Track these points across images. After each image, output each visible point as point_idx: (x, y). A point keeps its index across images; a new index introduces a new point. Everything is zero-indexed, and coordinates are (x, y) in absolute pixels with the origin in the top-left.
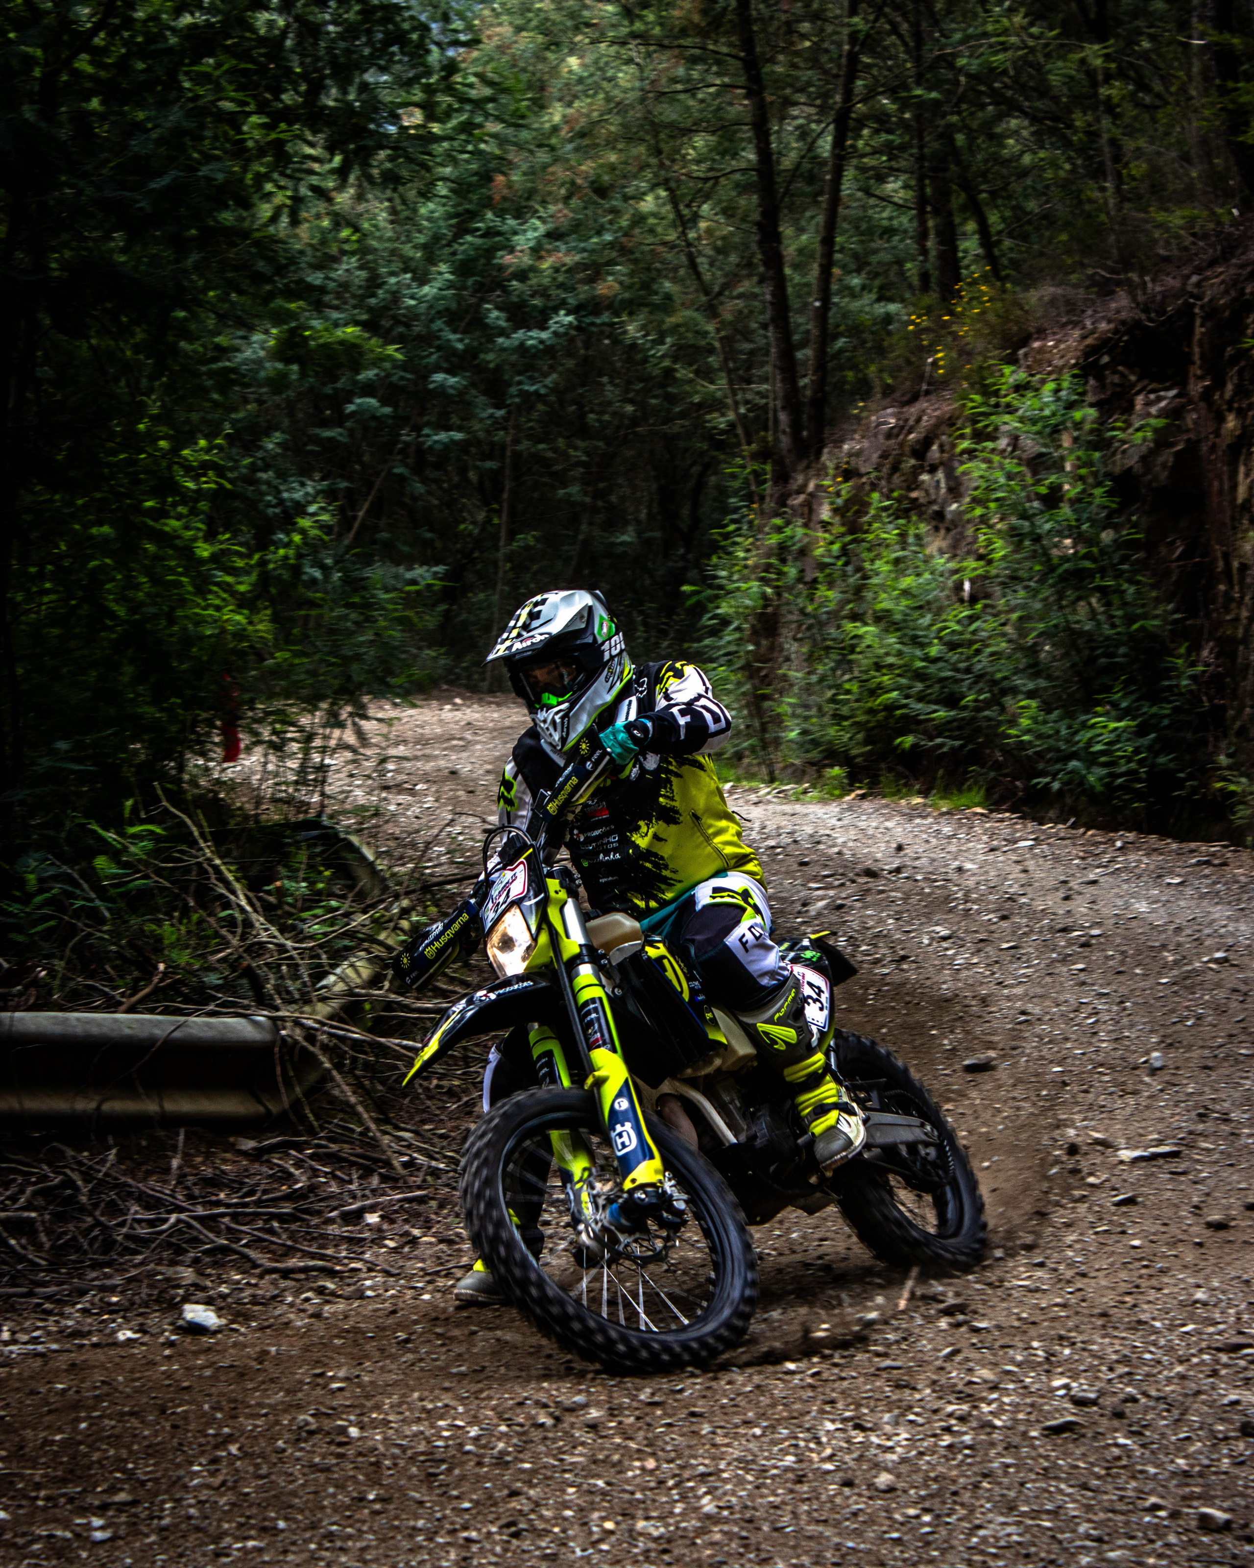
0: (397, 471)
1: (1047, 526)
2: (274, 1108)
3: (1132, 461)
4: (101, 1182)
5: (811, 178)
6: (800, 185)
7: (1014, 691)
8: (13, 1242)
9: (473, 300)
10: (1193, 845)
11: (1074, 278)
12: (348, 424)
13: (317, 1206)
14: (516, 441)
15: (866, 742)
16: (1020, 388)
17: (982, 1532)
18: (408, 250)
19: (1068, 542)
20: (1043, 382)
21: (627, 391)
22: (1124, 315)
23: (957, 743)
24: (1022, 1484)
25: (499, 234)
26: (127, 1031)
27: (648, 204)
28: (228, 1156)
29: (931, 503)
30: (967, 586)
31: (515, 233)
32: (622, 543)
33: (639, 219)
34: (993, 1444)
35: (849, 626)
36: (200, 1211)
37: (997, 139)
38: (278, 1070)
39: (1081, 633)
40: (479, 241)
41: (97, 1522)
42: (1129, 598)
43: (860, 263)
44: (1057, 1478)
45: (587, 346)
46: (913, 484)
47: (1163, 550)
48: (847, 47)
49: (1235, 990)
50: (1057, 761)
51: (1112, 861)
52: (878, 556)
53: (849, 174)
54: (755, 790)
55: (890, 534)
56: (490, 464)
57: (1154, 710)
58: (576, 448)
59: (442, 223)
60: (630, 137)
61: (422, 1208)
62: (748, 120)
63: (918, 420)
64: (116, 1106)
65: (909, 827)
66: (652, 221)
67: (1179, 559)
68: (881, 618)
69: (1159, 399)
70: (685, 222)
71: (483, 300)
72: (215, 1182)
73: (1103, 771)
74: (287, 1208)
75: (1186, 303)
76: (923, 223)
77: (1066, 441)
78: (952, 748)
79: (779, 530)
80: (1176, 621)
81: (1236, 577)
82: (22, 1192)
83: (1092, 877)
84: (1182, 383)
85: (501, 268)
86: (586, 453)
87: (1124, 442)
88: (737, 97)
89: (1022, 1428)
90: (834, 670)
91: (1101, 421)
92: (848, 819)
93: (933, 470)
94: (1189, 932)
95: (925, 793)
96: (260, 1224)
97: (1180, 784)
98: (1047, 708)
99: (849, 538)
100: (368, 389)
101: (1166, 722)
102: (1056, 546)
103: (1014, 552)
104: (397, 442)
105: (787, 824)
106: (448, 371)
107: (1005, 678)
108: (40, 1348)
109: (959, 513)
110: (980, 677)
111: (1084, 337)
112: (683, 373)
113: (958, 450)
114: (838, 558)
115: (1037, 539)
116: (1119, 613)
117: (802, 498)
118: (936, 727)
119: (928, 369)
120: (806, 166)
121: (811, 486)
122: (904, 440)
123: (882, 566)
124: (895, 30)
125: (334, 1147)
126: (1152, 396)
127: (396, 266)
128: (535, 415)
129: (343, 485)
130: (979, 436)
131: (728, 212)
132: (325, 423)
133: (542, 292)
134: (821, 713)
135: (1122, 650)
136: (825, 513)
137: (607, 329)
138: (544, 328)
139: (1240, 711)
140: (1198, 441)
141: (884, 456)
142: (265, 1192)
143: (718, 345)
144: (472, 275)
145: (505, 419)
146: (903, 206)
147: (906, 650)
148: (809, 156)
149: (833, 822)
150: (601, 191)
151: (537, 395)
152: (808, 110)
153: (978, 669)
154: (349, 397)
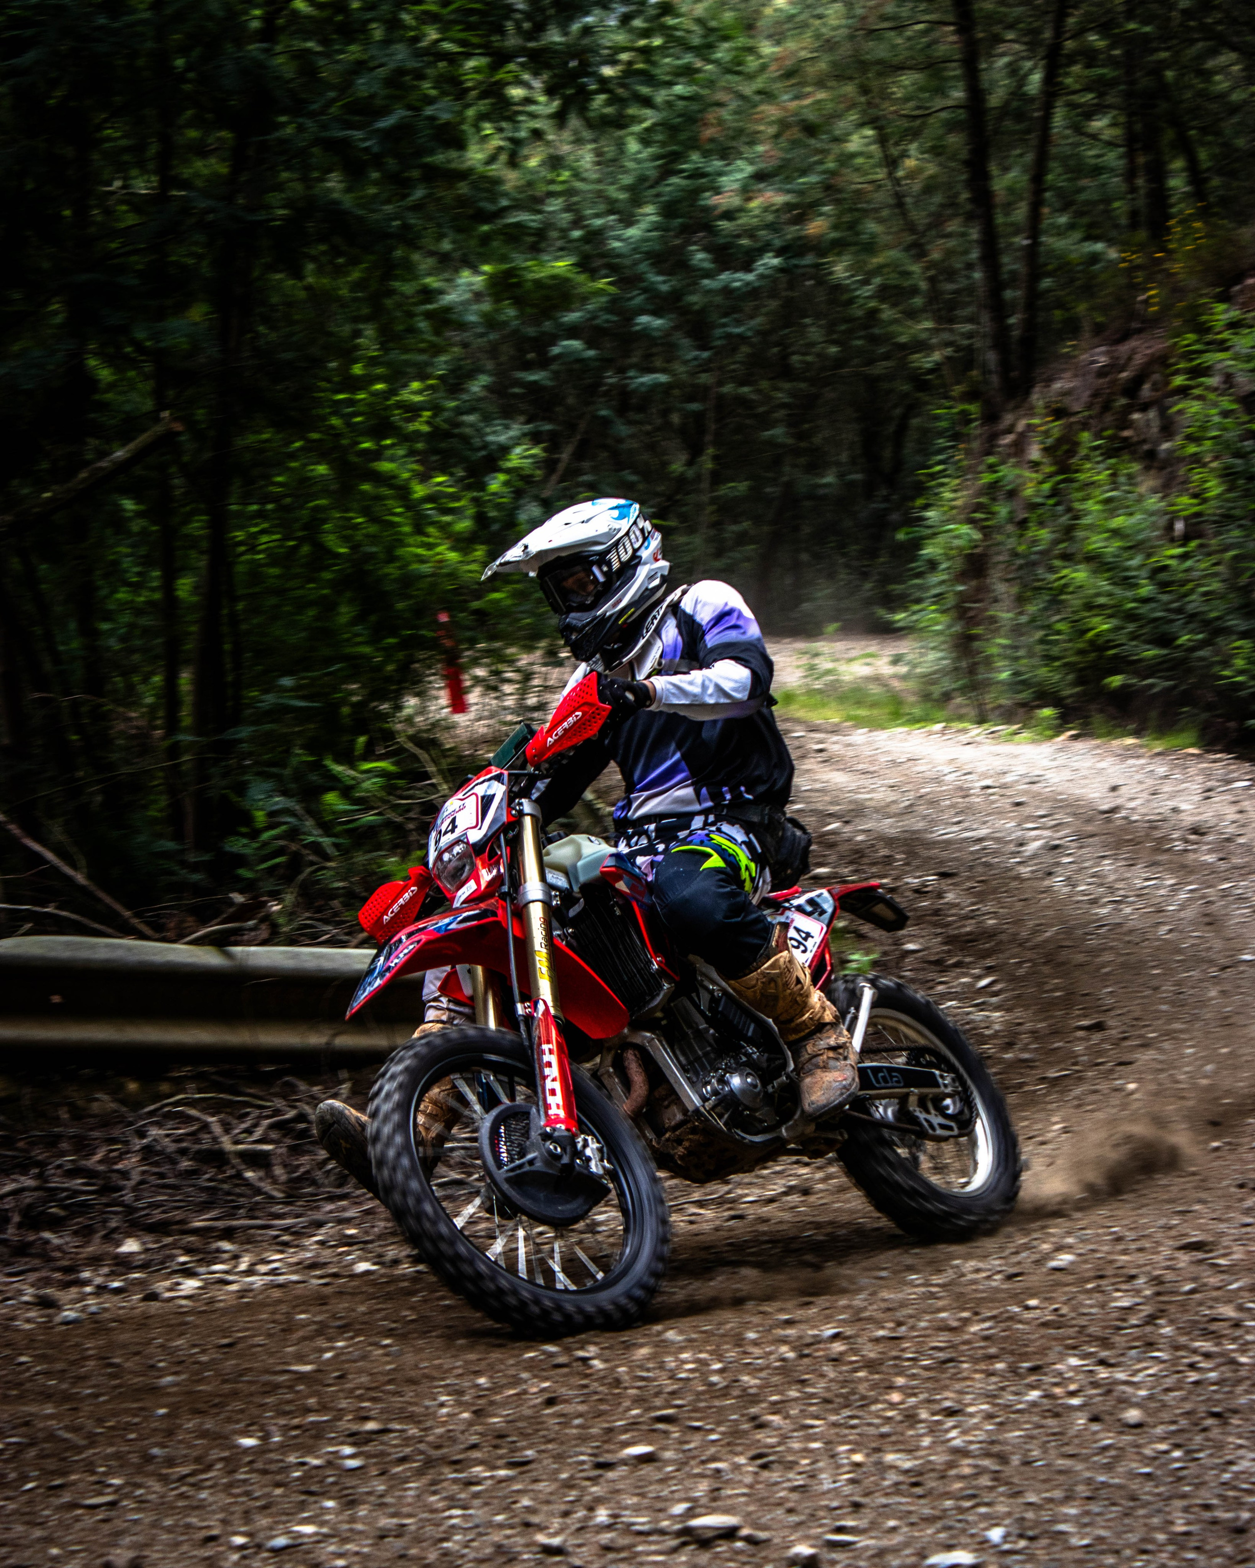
0: (604, 413)
5: (1019, 116)
6: (1008, 124)
7: (1228, 631)
8: (249, 1175)
9: (677, 242)
12: (554, 367)
14: (720, 383)
15: (1074, 685)
16: (1234, 325)
17: (1235, 1468)
18: (613, 191)
21: (831, 332)
23: (1169, 684)
25: (704, 175)
27: (855, 143)
29: (1144, 441)
30: (1179, 525)
31: (721, 174)
32: (827, 485)
33: (846, 159)
34: (1239, 1381)
37: (1206, 75)
40: (684, 182)
41: (348, 1450)
43: (1066, 204)
45: (791, 286)
46: (1124, 423)
52: (1089, 497)
53: (1060, 111)
54: (964, 731)
55: (1101, 474)
56: (695, 406)
58: (778, 390)
59: (648, 164)
60: (839, 74)
62: (957, 57)
63: (1130, 359)
64: (347, 1041)
65: (1123, 767)
66: (860, 160)
68: (1093, 559)
70: (892, 163)
71: (689, 243)
76: (1132, 160)
78: (1164, 689)
79: (992, 469)
82: (256, 1125)
85: (707, 209)
86: (789, 394)
88: (945, 35)
90: (1044, 610)
92: (1061, 758)
93: (1144, 408)
95: (1137, 733)
99: (1060, 478)
100: (573, 332)
103: (1229, 490)
104: (600, 384)
105: (998, 764)
106: (653, 313)
107: (1218, 618)
108: (281, 1279)
109: (1170, 451)
110: (1192, 617)
112: (888, 313)
113: (1173, 385)
114: (1049, 497)
117: (1011, 437)
118: (1147, 667)
119: (1140, 307)
120: (1015, 104)
121: (1020, 426)
122: (1116, 378)
123: (1092, 506)
127: (601, 208)
128: (739, 357)
129: (548, 427)
130: (1195, 372)
131: (936, 151)
132: (528, 366)
133: (750, 232)
134: (1031, 655)
136: (1035, 453)
137: (812, 271)
138: (750, 271)
141: (1095, 395)
143: (923, 285)
144: (677, 217)
145: (709, 360)
146: (1110, 144)
147: (1117, 591)
148: (1018, 93)
149: (1046, 763)
150: (810, 129)
151: (741, 337)
152: (1017, 47)
153: (1191, 608)
154: (553, 339)
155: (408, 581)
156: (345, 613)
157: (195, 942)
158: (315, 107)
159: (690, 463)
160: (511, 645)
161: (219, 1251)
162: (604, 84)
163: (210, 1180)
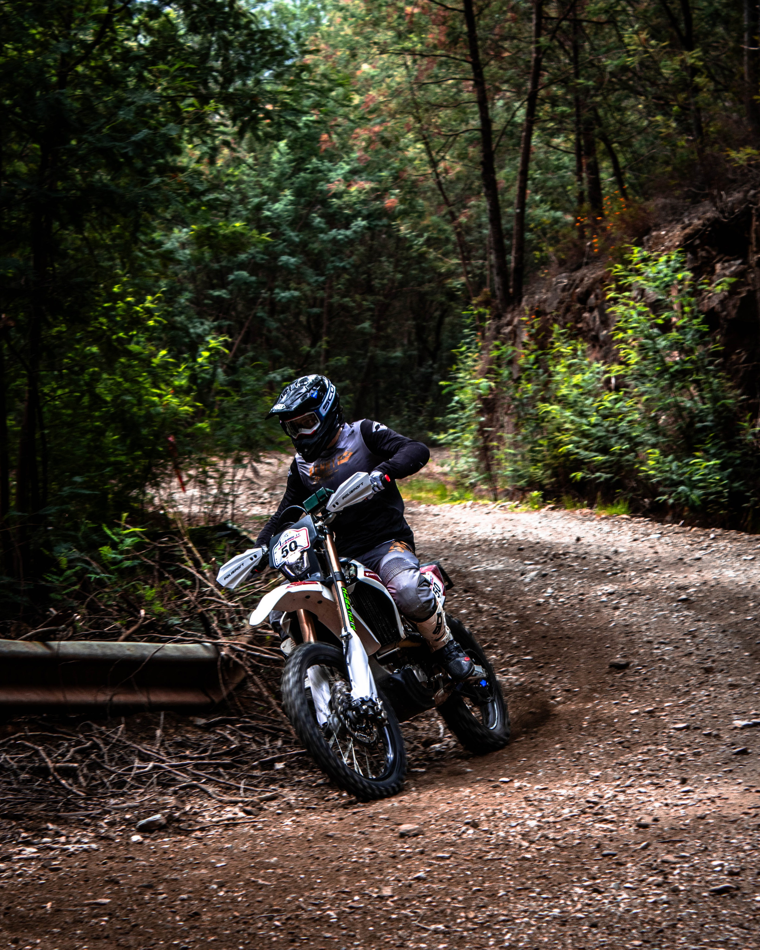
0: (260, 314)
1: (664, 344)
2: (216, 699)
3: (715, 303)
4: (114, 745)
5: (512, 135)
6: (505, 140)
7: (642, 443)
8: (63, 782)
9: (305, 212)
10: (758, 536)
11: (676, 193)
12: (230, 287)
13: (244, 759)
14: (331, 297)
15: (551, 477)
16: (645, 260)
18: (265, 182)
19: (676, 353)
20: (659, 256)
21: (398, 266)
22: (708, 215)
23: (609, 476)
24: (702, 925)
25: (320, 171)
26: (128, 652)
27: (411, 152)
28: (189, 728)
29: (592, 330)
30: (613, 380)
31: (330, 171)
32: (396, 358)
33: (407, 161)
34: (680, 901)
35: (541, 405)
36: (175, 762)
37: (622, 111)
38: (220, 676)
39: (685, 409)
40: (308, 176)
42: (715, 387)
43: (540, 188)
44: (723, 921)
45: (372, 238)
46: (578, 319)
47: (734, 357)
48: (534, 55)
50: (671, 486)
51: (709, 546)
52: (558, 363)
53: (536, 133)
54: (486, 505)
55: (566, 350)
56: (316, 310)
57: (731, 454)
58: (366, 300)
59: (286, 165)
60: (402, 110)
61: (310, 759)
62: (475, 99)
63: (582, 280)
64: (121, 698)
65: (582, 527)
66: (416, 162)
67: (744, 362)
68: (563, 401)
69: (731, 266)
70: (434, 164)
71: (310, 212)
72: (183, 745)
73: (701, 492)
74: (227, 760)
75: (747, 207)
76: (579, 161)
77: (674, 293)
78: (606, 479)
79: (497, 348)
80: (743, 400)
82: (68, 751)
83: (697, 556)
84: (744, 256)
85: (323, 192)
86: (373, 303)
87: (710, 292)
88: (467, 87)
89: (697, 891)
90: (531, 432)
91: (695, 279)
92: (545, 522)
93: (591, 310)
95: (590, 506)
96: (212, 770)
97: (747, 499)
98: (665, 454)
99: (540, 352)
100: (242, 266)
101: (738, 461)
102: (668, 355)
103: (643, 359)
104: (259, 297)
105: (507, 526)
106: (290, 254)
107: (638, 436)
108: (85, 846)
109: (608, 337)
110: (622, 436)
111: (684, 229)
112: (432, 254)
113: (608, 297)
114: (533, 364)
115: (657, 351)
116: (708, 396)
117: (510, 328)
118: (595, 467)
119: (587, 249)
120: (509, 128)
121: (516, 321)
122: (574, 292)
123: (561, 369)
124: (562, 46)
125: (254, 723)
126: (726, 264)
127: (258, 191)
128: (342, 281)
129: (226, 323)
130: (621, 289)
131: (462, 157)
132: (213, 287)
133: (349, 206)
134: (524, 458)
135: (710, 418)
136: (525, 337)
137: (385, 229)
138: (347, 228)
140: (755, 291)
141: (561, 302)
142: (213, 750)
143: (454, 237)
144: (304, 196)
145: (324, 283)
146: (566, 152)
147: (577, 419)
148: (510, 122)
149: (536, 524)
150: (386, 143)
151: (344, 268)
152: (508, 94)
153: (621, 431)
154: (230, 270)
155: (149, 418)
156: (112, 437)
157: (30, 639)
158: (93, 128)
159: (312, 346)
160: (212, 456)
161: (47, 829)
162: (268, 114)
163: (39, 785)
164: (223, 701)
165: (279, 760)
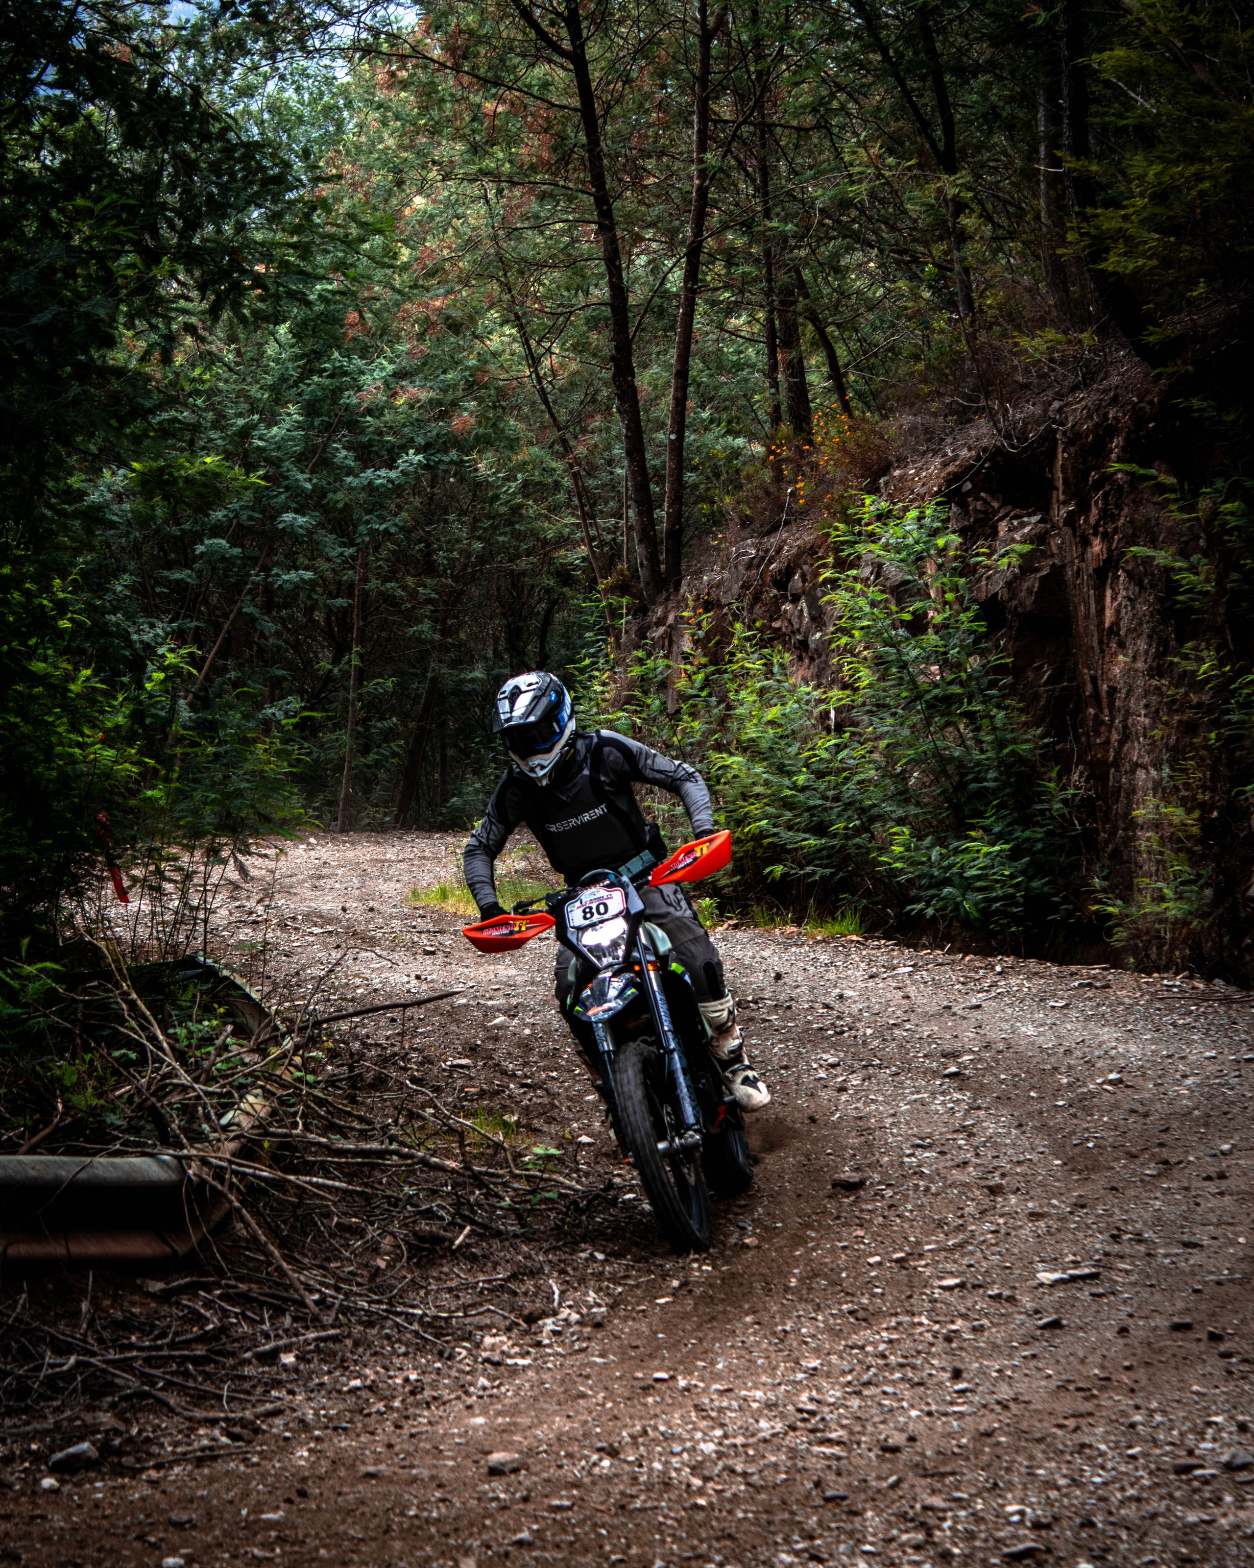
0: (247, 610)
1: (914, 653)
2: (181, 1250)
3: (998, 586)
4: (11, 1328)
5: (661, 313)
6: (651, 319)
7: (882, 818)
9: (321, 440)
10: (1073, 968)
11: (934, 406)
12: (196, 566)
13: (229, 1347)
14: (365, 580)
15: (733, 874)
16: (882, 517)
18: (254, 391)
19: (935, 668)
20: (906, 509)
21: (473, 529)
22: (985, 442)
23: (828, 871)
25: (346, 374)
26: (33, 1173)
27: (495, 342)
28: (137, 1298)
29: (794, 632)
30: (832, 715)
31: (363, 373)
32: (473, 680)
33: (488, 356)
35: (714, 756)
36: (112, 1355)
37: (842, 273)
38: (185, 1209)
39: (952, 759)
40: (327, 382)
42: (998, 723)
43: (708, 399)
45: (433, 483)
46: (775, 613)
47: (1031, 675)
48: (697, 182)
49: (1133, 1111)
50: (930, 887)
51: (994, 985)
52: (742, 687)
53: (701, 307)
55: (755, 665)
56: (340, 602)
57: (1027, 833)
58: (423, 586)
59: (289, 364)
60: (482, 272)
61: (337, 1347)
62: (601, 254)
63: (779, 550)
64: (22, 1249)
65: (785, 956)
66: (503, 358)
67: (1047, 683)
68: (750, 749)
69: (1023, 525)
70: (534, 361)
71: (330, 440)
72: (127, 1325)
73: (979, 896)
74: (200, 1351)
75: (1048, 429)
76: (772, 355)
77: (930, 569)
78: (822, 877)
79: (641, 662)
80: (1047, 745)
81: (1105, 701)
83: (974, 1002)
84: (1044, 507)
85: (349, 407)
86: (435, 590)
87: (989, 568)
88: (587, 233)
89: (981, 1555)
91: (965, 547)
93: (795, 599)
94: (1079, 1054)
95: (798, 921)
96: (174, 1367)
97: (1055, 908)
98: (919, 835)
99: (712, 668)
100: (218, 530)
101: (1039, 846)
102: (923, 672)
103: (882, 678)
104: (246, 582)
106: (296, 512)
107: (874, 806)
109: (823, 643)
110: (849, 805)
111: (945, 465)
112: (532, 508)
113: (822, 578)
114: (701, 689)
115: (904, 666)
116: (989, 738)
117: (662, 629)
118: (805, 856)
119: (788, 499)
120: (657, 301)
121: (671, 619)
122: (766, 571)
123: (747, 696)
124: (741, 166)
125: (243, 1287)
126: (1015, 523)
127: (244, 406)
128: (384, 553)
129: (192, 625)
130: (842, 565)
131: (580, 348)
132: (170, 566)
133: (392, 429)
135: (991, 775)
136: (686, 645)
137: (455, 468)
138: (391, 468)
139: (1113, 833)
140: (1063, 566)
141: (745, 586)
142: (176, 1334)
143: (567, 482)
144: (319, 415)
145: (353, 557)
146: (751, 341)
147: (774, 779)
148: (660, 291)
150: (455, 327)
151: (387, 533)
152: (655, 245)
153: (846, 797)
154: (198, 538)
155: (65, 781)
159: (336, 661)
160: (170, 844)
162: (258, 281)
164: (192, 1251)
165: (288, 1349)
